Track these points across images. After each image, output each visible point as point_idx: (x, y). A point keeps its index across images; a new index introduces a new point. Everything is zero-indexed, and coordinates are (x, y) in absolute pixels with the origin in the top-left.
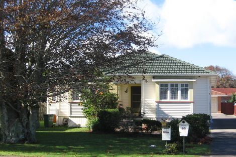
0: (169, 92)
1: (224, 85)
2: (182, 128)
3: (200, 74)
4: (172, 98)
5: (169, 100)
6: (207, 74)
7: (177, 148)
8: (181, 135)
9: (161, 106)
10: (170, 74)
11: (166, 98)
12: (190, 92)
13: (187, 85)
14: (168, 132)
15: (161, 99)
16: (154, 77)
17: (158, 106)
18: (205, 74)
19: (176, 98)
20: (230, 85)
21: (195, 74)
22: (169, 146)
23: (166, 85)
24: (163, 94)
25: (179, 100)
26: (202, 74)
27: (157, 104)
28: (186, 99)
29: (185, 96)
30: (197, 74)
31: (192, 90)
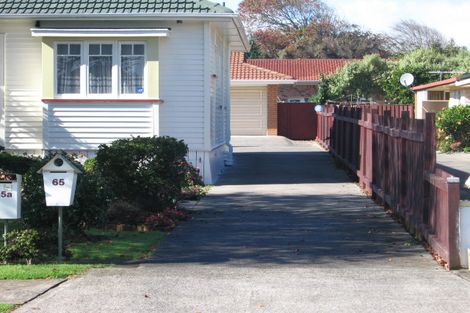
0: (84, 70)
1: (310, 49)
2: (55, 182)
3: (181, 13)
4: (94, 88)
5: (84, 94)
6: (203, 14)
7: (38, 243)
8: (50, 202)
9: (59, 112)
10: (88, 13)
11: (74, 88)
12: (151, 71)
13: (139, 49)
14: (10, 195)
15: (59, 91)
16: (38, 24)
17: (50, 113)
18: (196, 13)
19: (106, 88)
20: (325, 49)
21: (165, 13)
22: (15, 236)
23: (76, 49)
24: (66, 76)
25: (114, 94)
26: (188, 13)
27: (46, 106)
28: (137, 92)
29: (134, 83)
30: (173, 13)
31: (157, 63)
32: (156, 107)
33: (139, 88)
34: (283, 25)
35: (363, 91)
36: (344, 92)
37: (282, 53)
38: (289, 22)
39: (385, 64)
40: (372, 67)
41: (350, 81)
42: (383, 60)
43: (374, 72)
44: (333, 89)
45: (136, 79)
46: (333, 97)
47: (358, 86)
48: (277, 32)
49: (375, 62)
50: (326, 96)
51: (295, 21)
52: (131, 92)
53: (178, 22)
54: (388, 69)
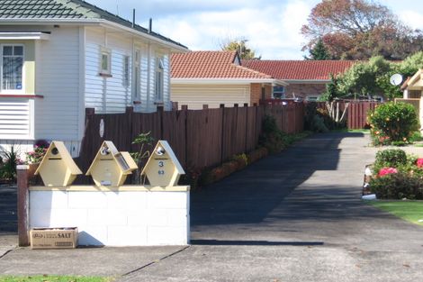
3: (56, 18)
12: (28, 69)
13: (19, 50)
26: (62, 19)
28: (17, 88)
29: (15, 80)
30: (49, 18)
31: (33, 63)
32: (32, 102)
33: (18, 85)
34: (350, 29)
35: (368, 90)
36: (350, 91)
37: (344, 55)
38: (356, 26)
39: (388, 65)
40: (376, 68)
41: (356, 81)
42: (387, 62)
43: (379, 73)
44: (341, 88)
45: (18, 77)
46: (341, 95)
47: (363, 85)
48: (345, 36)
49: (379, 64)
50: (334, 93)
51: (362, 26)
52: (12, 88)
53: (55, 26)
54: (390, 70)
